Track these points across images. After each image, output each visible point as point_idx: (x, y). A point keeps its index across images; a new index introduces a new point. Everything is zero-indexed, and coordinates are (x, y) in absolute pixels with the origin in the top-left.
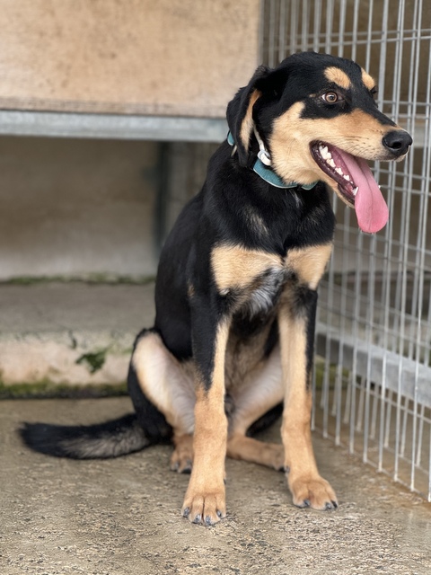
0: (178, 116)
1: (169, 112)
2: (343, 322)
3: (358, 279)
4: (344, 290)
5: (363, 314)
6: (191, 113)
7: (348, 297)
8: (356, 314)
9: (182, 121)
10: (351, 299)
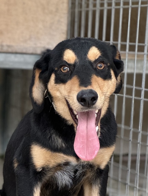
0: (16, 53)
1: (10, 50)
2: (120, 186)
3: (130, 159)
4: (121, 166)
5: (132, 181)
6: (24, 51)
7: (123, 170)
8: (128, 181)
9: (19, 56)
10: (125, 171)
